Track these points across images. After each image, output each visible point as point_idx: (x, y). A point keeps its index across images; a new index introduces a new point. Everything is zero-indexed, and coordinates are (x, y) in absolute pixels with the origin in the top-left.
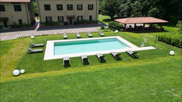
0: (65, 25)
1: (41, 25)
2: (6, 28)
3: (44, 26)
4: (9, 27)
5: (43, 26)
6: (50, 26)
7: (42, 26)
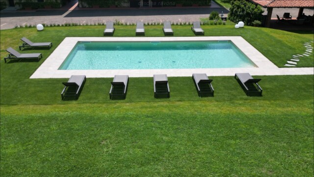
0: (131, 6)
1: (80, 6)
2: (12, 8)
3: (87, 6)
4: (17, 7)
5: (85, 7)
6: (100, 7)
7: (83, 7)
